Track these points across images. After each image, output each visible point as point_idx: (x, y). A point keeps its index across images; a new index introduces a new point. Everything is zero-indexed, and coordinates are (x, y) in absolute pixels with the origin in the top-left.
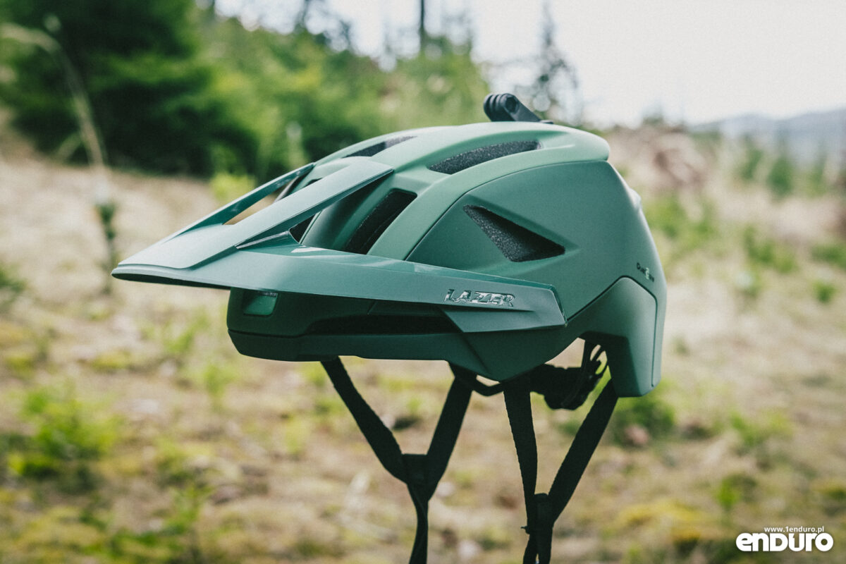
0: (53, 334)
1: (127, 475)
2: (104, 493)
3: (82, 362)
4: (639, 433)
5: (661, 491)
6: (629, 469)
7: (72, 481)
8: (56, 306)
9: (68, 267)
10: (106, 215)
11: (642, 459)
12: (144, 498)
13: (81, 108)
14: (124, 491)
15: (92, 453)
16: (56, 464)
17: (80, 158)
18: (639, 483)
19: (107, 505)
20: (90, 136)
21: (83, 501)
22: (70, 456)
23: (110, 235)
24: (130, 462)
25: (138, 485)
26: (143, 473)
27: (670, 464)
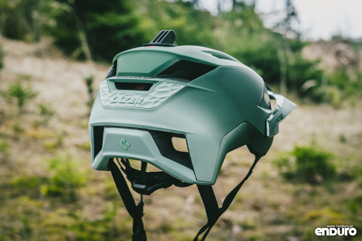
0: (65, 134)
1: (91, 195)
2: (80, 203)
3: (77, 146)
4: (319, 178)
5: (326, 204)
6: (313, 194)
7: (67, 197)
8: (67, 121)
9: (74, 105)
10: (89, 82)
11: (320, 189)
12: (98, 205)
13: (82, 36)
14: (89, 202)
15: (76, 185)
16: (61, 190)
17: (82, 58)
18: (317, 200)
19: (81, 208)
20: (85, 48)
21: (72, 206)
22: (67, 187)
23: (91, 91)
24: (93, 189)
25: (96, 199)
26: (98, 194)
27: (332, 191)
